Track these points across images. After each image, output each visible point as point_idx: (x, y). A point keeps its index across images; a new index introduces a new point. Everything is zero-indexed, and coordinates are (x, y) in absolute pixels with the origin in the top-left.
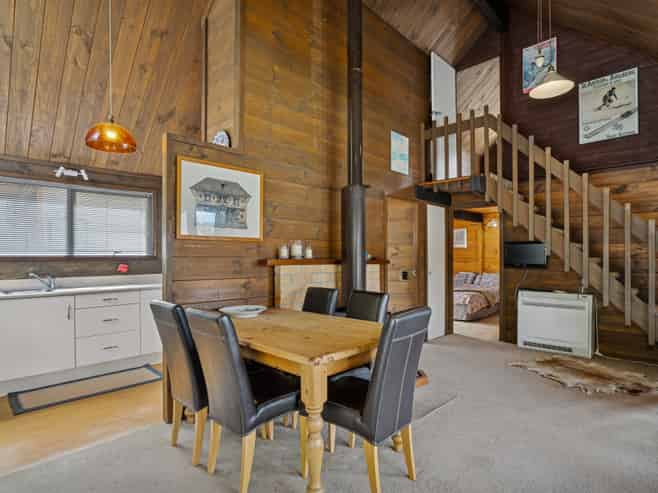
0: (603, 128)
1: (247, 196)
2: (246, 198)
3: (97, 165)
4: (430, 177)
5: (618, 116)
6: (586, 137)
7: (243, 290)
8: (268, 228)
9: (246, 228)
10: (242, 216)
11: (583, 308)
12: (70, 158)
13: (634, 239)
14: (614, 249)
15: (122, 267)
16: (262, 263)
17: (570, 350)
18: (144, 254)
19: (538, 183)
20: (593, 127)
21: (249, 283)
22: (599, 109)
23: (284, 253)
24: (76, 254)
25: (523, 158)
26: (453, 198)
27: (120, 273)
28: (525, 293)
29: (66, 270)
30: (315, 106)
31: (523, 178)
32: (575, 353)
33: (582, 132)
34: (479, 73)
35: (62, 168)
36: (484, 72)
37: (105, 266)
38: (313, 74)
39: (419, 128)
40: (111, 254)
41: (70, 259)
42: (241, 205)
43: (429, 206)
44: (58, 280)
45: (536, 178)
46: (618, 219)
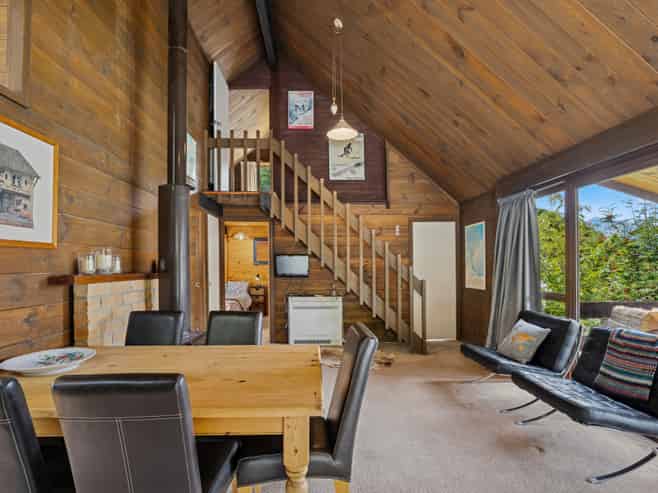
0: (345, 171)
1: (33, 176)
2: (32, 178)
4: (211, 187)
5: (353, 164)
6: (335, 175)
7: (26, 327)
8: (64, 228)
9: (30, 226)
10: (25, 206)
11: (336, 308)
13: (378, 256)
14: (353, 262)
16: (53, 281)
17: (328, 342)
19: (302, 205)
20: (340, 169)
21: (36, 314)
22: (342, 156)
23: (89, 266)
25: (303, 184)
26: (225, 210)
28: (294, 298)
30: (119, 72)
31: (303, 200)
32: (333, 344)
33: (331, 172)
34: (243, 97)
36: (248, 98)
38: (118, 30)
39: (203, 133)
42: (24, 189)
43: (209, 216)
45: (300, 201)
46: (368, 241)
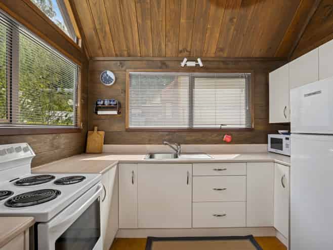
3: (208, 55)
12: (190, 52)
15: (227, 138)
18: (244, 126)
24: (195, 126)
27: (226, 142)
29: (188, 138)
35: (185, 60)
37: (214, 136)
40: (219, 126)
41: (191, 130)
44: (183, 146)
